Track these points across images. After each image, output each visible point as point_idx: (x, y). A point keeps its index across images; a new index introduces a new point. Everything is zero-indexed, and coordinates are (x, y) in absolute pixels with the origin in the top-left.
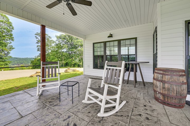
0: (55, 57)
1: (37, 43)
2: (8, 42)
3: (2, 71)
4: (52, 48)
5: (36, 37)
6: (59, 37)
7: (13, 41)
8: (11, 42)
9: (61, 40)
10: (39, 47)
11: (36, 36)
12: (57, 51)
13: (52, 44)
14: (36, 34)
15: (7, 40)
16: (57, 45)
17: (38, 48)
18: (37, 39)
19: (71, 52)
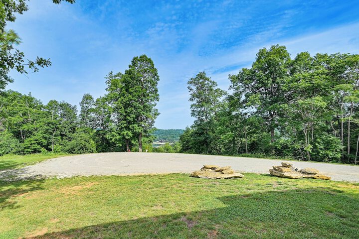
0: (227, 126)
1: (191, 100)
2: (153, 103)
3: (145, 151)
4: (219, 106)
5: (189, 88)
6: (237, 77)
7: (158, 101)
8: (157, 102)
9: (241, 84)
10: (194, 107)
11: (189, 85)
12: (229, 113)
13: (218, 99)
14: (189, 83)
15: (152, 100)
16: (231, 98)
17: (193, 111)
18: (192, 92)
19: (270, 113)
